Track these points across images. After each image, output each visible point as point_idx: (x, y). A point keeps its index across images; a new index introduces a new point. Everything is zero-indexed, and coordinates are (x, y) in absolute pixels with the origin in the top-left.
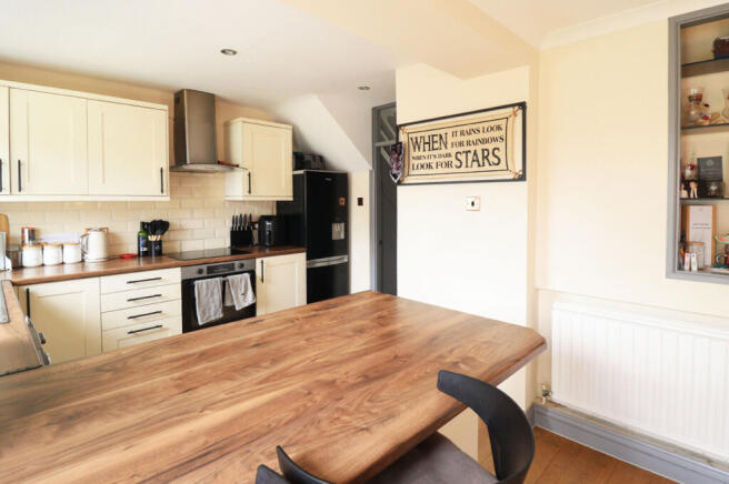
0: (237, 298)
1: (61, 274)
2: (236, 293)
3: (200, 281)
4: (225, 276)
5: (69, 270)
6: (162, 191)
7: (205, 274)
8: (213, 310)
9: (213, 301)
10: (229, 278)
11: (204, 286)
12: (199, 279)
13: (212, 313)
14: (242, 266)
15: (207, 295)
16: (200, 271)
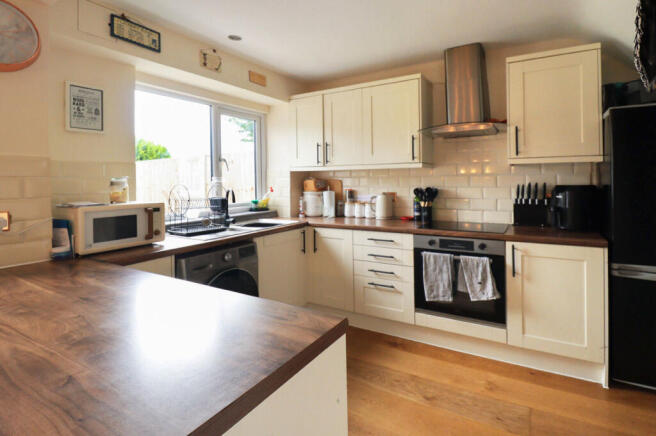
0: (472, 285)
1: (362, 225)
2: (471, 279)
3: (428, 253)
4: (459, 254)
5: (367, 223)
6: (413, 158)
7: (437, 247)
8: (441, 290)
9: (442, 280)
10: (462, 257)
11: (432, 260)
12: (427, 250)
13: (441, 293)
14: (483, 247)
15: (435, 270)
16: (431, 243)
